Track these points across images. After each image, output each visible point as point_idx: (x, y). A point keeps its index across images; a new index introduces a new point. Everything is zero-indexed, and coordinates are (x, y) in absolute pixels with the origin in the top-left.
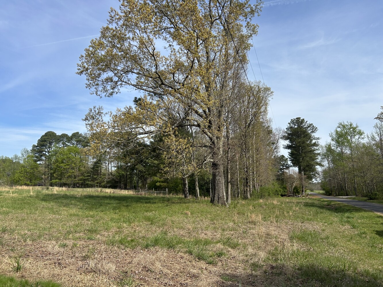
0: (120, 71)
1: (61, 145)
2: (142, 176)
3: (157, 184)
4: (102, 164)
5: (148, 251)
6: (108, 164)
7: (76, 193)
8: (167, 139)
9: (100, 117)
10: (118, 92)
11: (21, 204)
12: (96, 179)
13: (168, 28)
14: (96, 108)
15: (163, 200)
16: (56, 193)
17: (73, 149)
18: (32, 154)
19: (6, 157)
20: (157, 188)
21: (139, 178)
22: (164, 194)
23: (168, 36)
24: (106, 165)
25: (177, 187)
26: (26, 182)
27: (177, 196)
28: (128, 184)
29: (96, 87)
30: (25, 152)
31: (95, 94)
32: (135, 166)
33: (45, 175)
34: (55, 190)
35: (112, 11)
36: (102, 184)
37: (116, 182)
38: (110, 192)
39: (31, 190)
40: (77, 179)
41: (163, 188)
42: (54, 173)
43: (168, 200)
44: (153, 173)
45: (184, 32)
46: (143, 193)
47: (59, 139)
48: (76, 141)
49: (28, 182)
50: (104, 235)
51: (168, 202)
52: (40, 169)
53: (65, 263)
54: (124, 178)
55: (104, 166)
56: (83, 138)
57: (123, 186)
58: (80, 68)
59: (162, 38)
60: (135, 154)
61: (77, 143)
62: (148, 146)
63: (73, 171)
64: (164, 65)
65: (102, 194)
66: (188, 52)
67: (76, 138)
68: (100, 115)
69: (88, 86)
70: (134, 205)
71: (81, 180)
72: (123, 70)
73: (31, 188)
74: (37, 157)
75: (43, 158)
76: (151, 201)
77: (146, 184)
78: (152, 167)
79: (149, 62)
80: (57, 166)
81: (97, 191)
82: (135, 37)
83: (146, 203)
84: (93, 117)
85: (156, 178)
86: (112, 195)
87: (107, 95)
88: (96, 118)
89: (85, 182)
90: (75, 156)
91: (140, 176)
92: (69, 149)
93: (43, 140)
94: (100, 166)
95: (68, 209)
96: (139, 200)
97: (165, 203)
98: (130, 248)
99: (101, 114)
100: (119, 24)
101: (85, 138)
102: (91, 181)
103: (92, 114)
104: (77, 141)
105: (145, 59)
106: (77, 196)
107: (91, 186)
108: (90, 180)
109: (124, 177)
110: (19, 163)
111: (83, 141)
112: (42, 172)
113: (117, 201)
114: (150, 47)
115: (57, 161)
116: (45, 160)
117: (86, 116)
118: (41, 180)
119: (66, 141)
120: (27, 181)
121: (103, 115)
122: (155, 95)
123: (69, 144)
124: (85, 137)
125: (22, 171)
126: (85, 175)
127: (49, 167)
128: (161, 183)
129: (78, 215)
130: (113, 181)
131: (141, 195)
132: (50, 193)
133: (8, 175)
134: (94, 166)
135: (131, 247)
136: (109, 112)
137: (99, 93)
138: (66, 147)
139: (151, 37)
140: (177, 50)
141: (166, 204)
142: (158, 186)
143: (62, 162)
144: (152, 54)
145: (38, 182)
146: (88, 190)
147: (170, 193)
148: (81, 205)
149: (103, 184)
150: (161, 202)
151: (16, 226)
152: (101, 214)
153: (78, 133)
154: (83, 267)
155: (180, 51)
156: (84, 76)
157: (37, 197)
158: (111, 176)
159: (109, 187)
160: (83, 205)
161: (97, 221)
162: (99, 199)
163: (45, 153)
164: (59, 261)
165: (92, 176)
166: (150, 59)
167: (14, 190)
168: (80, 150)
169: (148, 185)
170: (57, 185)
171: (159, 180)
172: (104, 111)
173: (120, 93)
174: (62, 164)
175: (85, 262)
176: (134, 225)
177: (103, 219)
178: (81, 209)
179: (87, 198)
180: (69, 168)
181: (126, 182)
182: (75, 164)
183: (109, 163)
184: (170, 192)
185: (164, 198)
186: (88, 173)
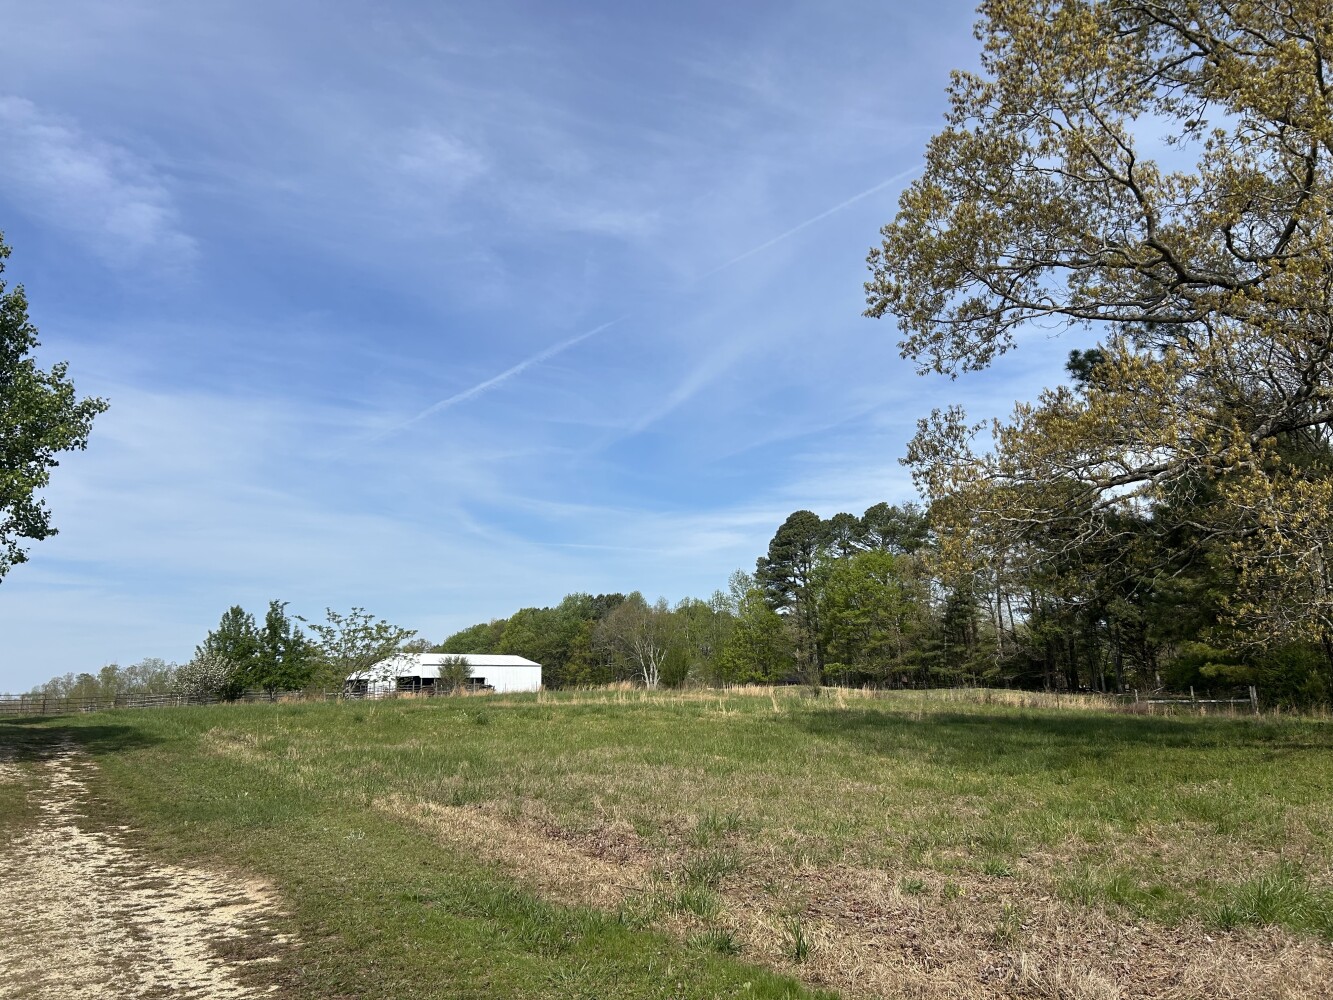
0: (1006, 271)
1: (836, 552)
2: (1132, 639)
3: (1202, 669)
4: (975, 604)
5: (1236, 940)
6: (999, 602)
7: (906, 708)
8: (1234, 491)
9: (958, 444)
10: (1009, 345)
11: (758, 742)
12: (961, 657)
13: (1173, 65)
14: (942, 414)
15: (1245, 734)
16: (843, 706)
17: (875, 561)
18: (760, 586)
19: (696, 601)
20: (1211, 688)
21: (1123, 649)
22: (1240, 707)
23: (1178, 93)
24: (991, 608)
25: (1301, 682)
26: (753, 673)
27: (1304, 719)
28: (1080, 673)
29: (933, 346)
30: (740, 583)
31: (933, 372)
32: (1104, 603)
33: (801, 650)
34: (840, 697)
35: (957, 81)
36: (985, 673)
37: (1037, 666)
38: (1022, 704)
39: (773, 699)
40: (899, 660)
41: (1231, 685)
42: (827, 641)
43: (1269, 735)
44: (1186, 627)
45: (1249, 54)
46: (1150, 707)
47: (828, 533)
48: (881, 533)
49: (759, 674)
50: (1039, 863)
51: (1267, 744)
52: (786, 630)
53: (937, 951)
54: (1064, 650)
55: (983, 609)
56: (904, 522)
57: (1065, 680)
58: (873, 294)
59: (1152, 109)
60: (1101, 559)
61: (884, 539)
62: (1150, 524)
63: (884, 632)
64: (1179, 208)
65: (993, 711)
66: (1282, 130)
67: (879, 525)
68: (956, 437)
69: (910, 349)
70: (1125, 752)
71: (912, 663)
72: (1017, 266)
73: (771, 689)
74: (772, 594)
75: (791, 596)
76: (1194, 737)
77: (1154, 671)
78: (1172, 603)
79: (1113, 212)
80: (834, 617)
81: (975, 701)
82: (1052, 140)
83: (1171, 744)
84: (934, 447)
85: (1196, 648)
86: (1030, 713)
87: (971, 364)
88: (945, 448)
89: (927, 670)
90: (885, 582)
91: (1124, 640)
92: (862, 562)
93: (784, 540)
94: (969, 611)
95: (895, 761)
96: (1139, 732)
97: (1257, 747)
98: (1158, 922)
99: (961, 433)
100: (988, 115)
101: (909, 520)
102: (946, 665)
103: (928, 438)
104: (885, 534)
105: (1094, 206)
106: (913, 717)
107: (950, 683)
108: (942, 660)
109: (1062, 646)
110: (727, 615)
111: (906, 531)
112: (793, 639)
113: (1053, 738)
114: (1113, 156)
115: (830, 603)
116: (797, 601)
117: (911, 448)
118: (791, 664)
119: (850, 538)
120: (756, 671)
121: (966, 435)
122: (1151, 328)
123: (859, 546)
124: (910, 517)
125: (739, 639)
126: (925, 646)
127: (809, 624)
128: (1222, 666)
129: (930, 785)
130: (1023, 662)
131: (1141, 712)
132: (826, 706)
133: (706, 654)
134: (950, 611)
135: (1160, 916)
136: (984, 422)
137: (945, 364)
138: (851, 558)
139: (1113, 118)
140: (1231, 135)
141: (1261, 752)
142: (1212, 677)
143: (848, 606)
144: (1126, 178)
145: (786, 672)
146: (944, 697)
147: (1269, 705)
148: (933, 749)
149: (988, 674)
150: (1239, 742)
151: (761, 814)
152: (1009, 784)
153: (883, 506)
154: (1001, 975)
155: (1245, 135)
156: (890, 319)
157: (794, 720)
158: (1013, 645)
159: (1014, 685)
160: (939, 749)
161: (1002, 809)
162: (987, 727)
163: (795, 582)
164: (916, 942)
165: (949, 646)
166: (1115, 199)
167: (727, 698)
168: (897, 560)
169: (1163, 672)
170: (838, 679)
171: (1211, 652)
172: (968, 422)
173: (1015, 347)
174: (849, 611)
175: (1001, 954)
176: (1146, 830)
177: (1023, 803)
178: (937, 761)
179: (944, 724)
180: (869, 624)
181: (1073, 666)
182: (885, 609)
183: (999, 599)
184: (1268, 703)
185: (1246, 724)
186: (932, 638)
